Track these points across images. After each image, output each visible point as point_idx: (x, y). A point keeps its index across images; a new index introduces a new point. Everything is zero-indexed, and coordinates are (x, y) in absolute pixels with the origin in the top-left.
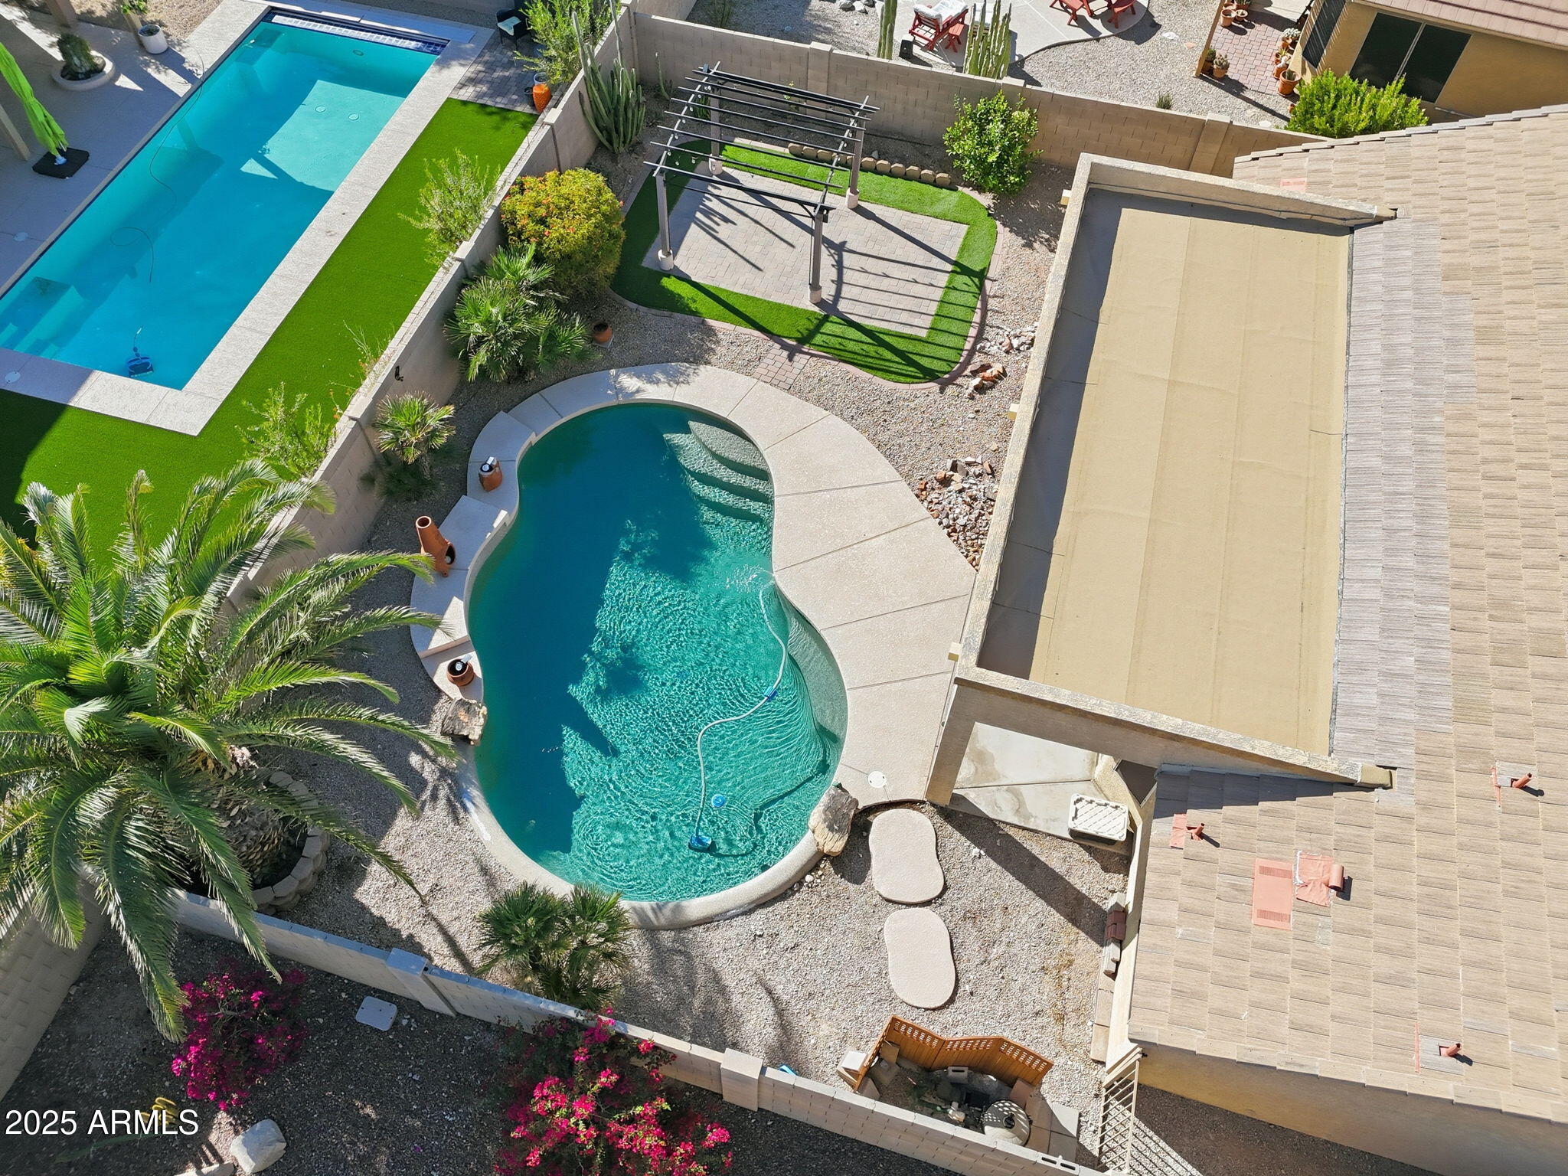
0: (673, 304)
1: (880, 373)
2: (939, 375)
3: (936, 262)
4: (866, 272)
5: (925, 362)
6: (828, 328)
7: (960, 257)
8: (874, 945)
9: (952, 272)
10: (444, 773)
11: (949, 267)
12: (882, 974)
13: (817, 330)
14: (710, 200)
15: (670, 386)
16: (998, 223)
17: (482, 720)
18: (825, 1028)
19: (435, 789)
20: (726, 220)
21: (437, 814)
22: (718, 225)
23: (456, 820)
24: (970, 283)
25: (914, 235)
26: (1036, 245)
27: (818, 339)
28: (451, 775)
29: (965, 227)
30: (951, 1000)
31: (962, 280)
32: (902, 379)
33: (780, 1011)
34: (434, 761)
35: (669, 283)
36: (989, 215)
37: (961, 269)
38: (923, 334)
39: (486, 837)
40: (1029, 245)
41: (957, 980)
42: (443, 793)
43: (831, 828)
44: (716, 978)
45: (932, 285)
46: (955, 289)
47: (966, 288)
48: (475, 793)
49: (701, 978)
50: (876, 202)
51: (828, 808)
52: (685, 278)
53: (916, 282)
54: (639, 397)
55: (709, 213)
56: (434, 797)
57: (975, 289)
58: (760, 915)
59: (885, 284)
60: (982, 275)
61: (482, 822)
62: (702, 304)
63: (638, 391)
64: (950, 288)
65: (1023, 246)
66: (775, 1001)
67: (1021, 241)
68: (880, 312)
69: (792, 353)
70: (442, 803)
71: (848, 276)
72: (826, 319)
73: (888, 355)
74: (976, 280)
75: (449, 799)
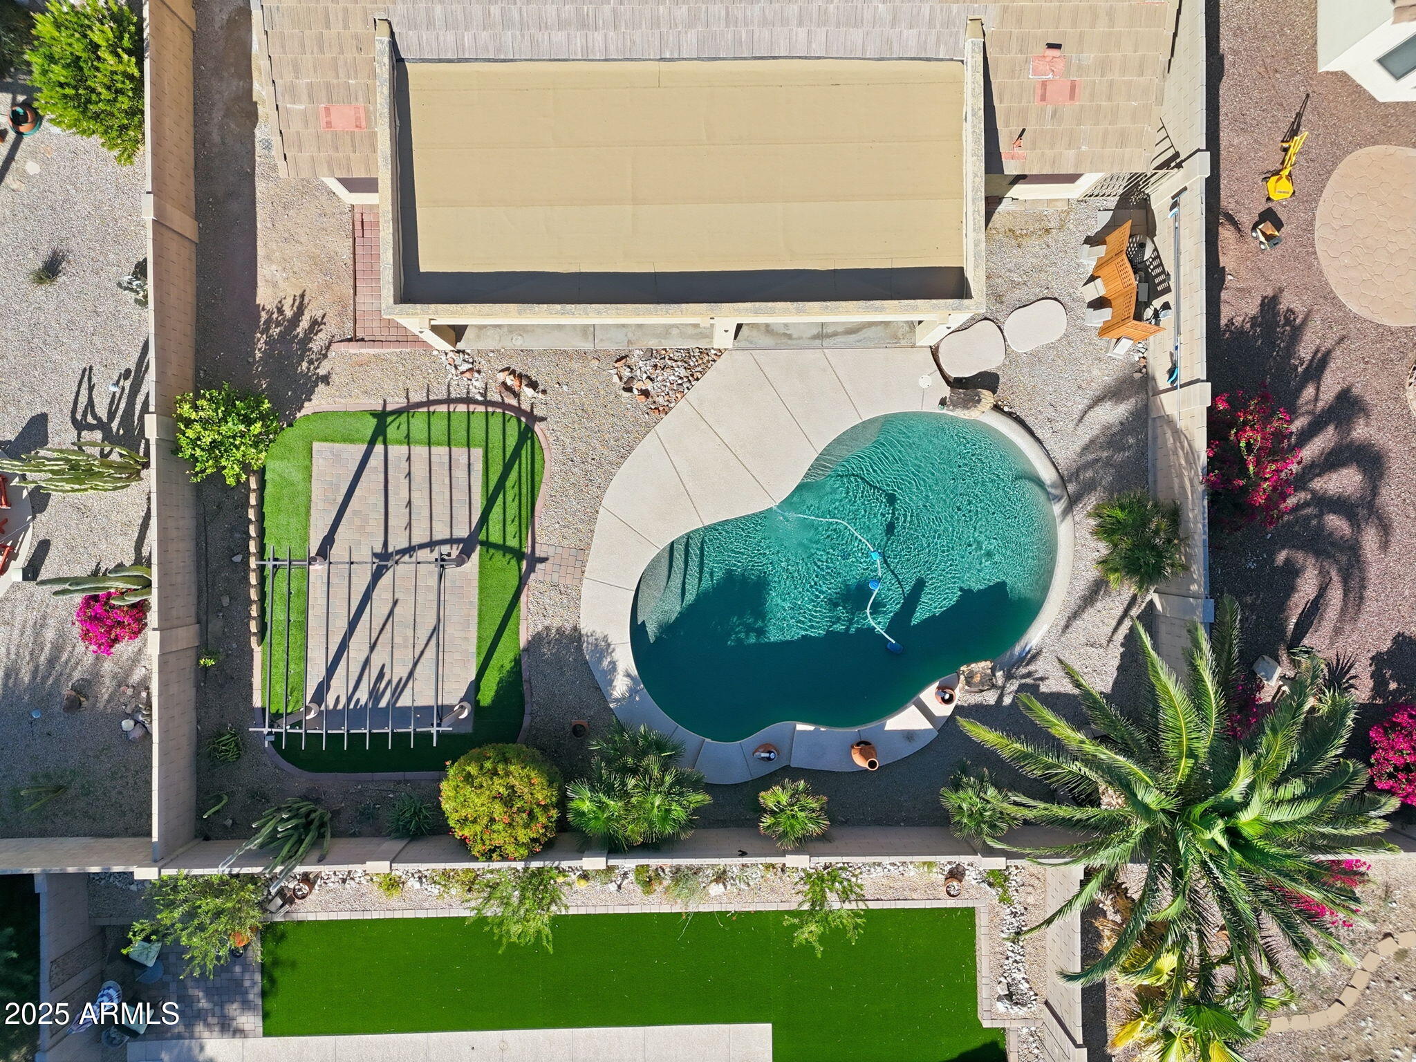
0: (513, 685)
1: (537, 479)
2: (523, 426)
3: (376, 460)
4: (410, 524)
5: (512, 441)
6: (495, 537)
7: (363, 442)
8: (1036, 357)
9: (385, 443)
10: (1009, 677)
11: (379, 448)
12: (1052, 346)
13: (504, 548)
14: (358, 700)
15: (614, 650)
16: (298, 415)
17: (973, 665)
18: (1096, 372)
19: (1023, 677)
20: (381, 675)
21: (1039, 667)
22: (389, 682)
23: (1038, 654)
24: (395, 424)
25: (344, 490)
26: (322, 372)
27: (512, 542)
28: (1009, 671)
29: (316, 445)
30: (1056, 299)
31: (391, 432)
32: (537, 458)
33: (1098, 401)
34: (1003, 687)
35: (486, 697)
36: (290, 425)
37: (380, 433)
38: (478, 453)
39: (1045, 628)
40: (326, 379)
41: (1043, 299)
42: (1023, 671)
43: (979, 401)
44: (1086, 449)
45: (409, 459)
46: (408, 436)
47: (404, 427)
48: (1017, 649)
49: (1090, 457)
50: (305, 538)
51: (966, 407)
52: (475, 686)
53: (409, 474)
54: (634, 672)
55: (375, 695)
56: (1029, 675)
57: (404, 418)
58: (1039, 434)
59: (420, 499)
60: (382, 417)
61: (1037, 635)
62: (504, 658)
63: (628, 675)
64: (408, 440)
65: (328, 384)
66: (1090, 407)
67: (321, 387)
68: (460, 496)
69: (534, 561)
70: (1031, 668)
71: (420, 536)
72: (486, 544)
73: (513, 476)
74: (389, 419)
75: (1027, 664)
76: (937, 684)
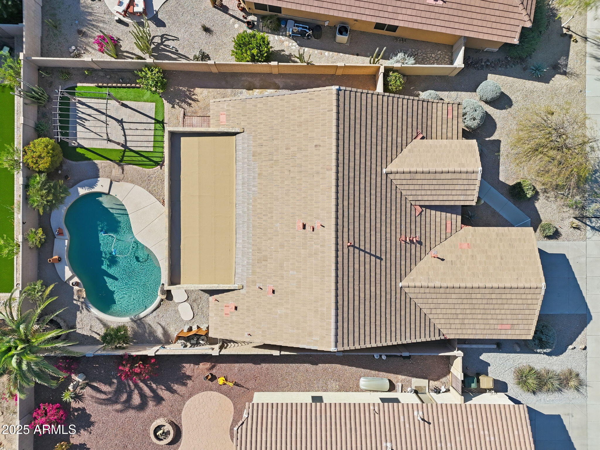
0: (83, 158)
1: (144, 166)
2: (160, 163)
3: (150, 120)
4: (131, 129)
5: (155, 159)
6: (127, 154)
7: (155, 117)
8: (177, 312)
9: (155, 123)
10: (82, 303)
11: (153, 121)
12: (180, 317)
13: (123, 156)
14: (79, 113)
16: (163, 99)
17: (84, 292)
18: (172, 329)
19: (82, 307)
20: (86, 120)
21: (85, 311)
22: (84, 122)
23: (89, 311)
24: (160, 126)
25: (141, 111)
26: (175, 106)
27: (125, 158)
28: (84, 303)
29: (154, 104)
30: (193, 317)
31: (158, 125)
32: (150, 166)
33: (164, 328)
34: (79, 301)
35: (79, 150)
36: (160, 96)
37: (157, 122)
38: (151, 149)
39: (96, 314)
40: (173, 107)
41: (194, 313)
42: (84, 307)
45: (150, 130)
46: (157, 130)
47: (159, 129)
48: (90, 305)
49: (147, 327)
50: (127, 100)
52: (82, 147)
53: (146, 130)
55: (80, 118)
56: (83, 308)
57: (162, 129)
58: (155, 313)
59: (138, 132)
60: (162, 123)
61: (94, 311)
62: (90, 155)
64: (155, 129)
65: (172, 108)
66: (162, 327)
67: (171, 106)
68: (139, 144)
70: (85, 309)
71: (127, 132)
72: (125, 151)
73: (145, 159)
74: (161, 124)
75: (86, 308)
76: (79, 281)
